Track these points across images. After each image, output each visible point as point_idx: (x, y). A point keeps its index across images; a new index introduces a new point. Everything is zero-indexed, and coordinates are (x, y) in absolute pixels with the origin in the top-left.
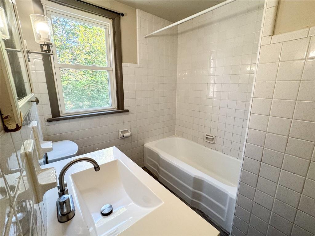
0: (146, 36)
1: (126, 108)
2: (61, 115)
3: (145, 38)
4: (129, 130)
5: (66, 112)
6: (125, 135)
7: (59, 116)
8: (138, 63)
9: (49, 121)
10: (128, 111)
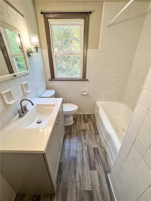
0: (108, 25)
1: (87, 78)
2: (55, 78)
3: (108, 27)
4: (87, 92)
5: (57, 77)
6: (84, 93)
7: (54, 78)
8: (99, 48)
9: (49, 80)
10: (87, 80)
